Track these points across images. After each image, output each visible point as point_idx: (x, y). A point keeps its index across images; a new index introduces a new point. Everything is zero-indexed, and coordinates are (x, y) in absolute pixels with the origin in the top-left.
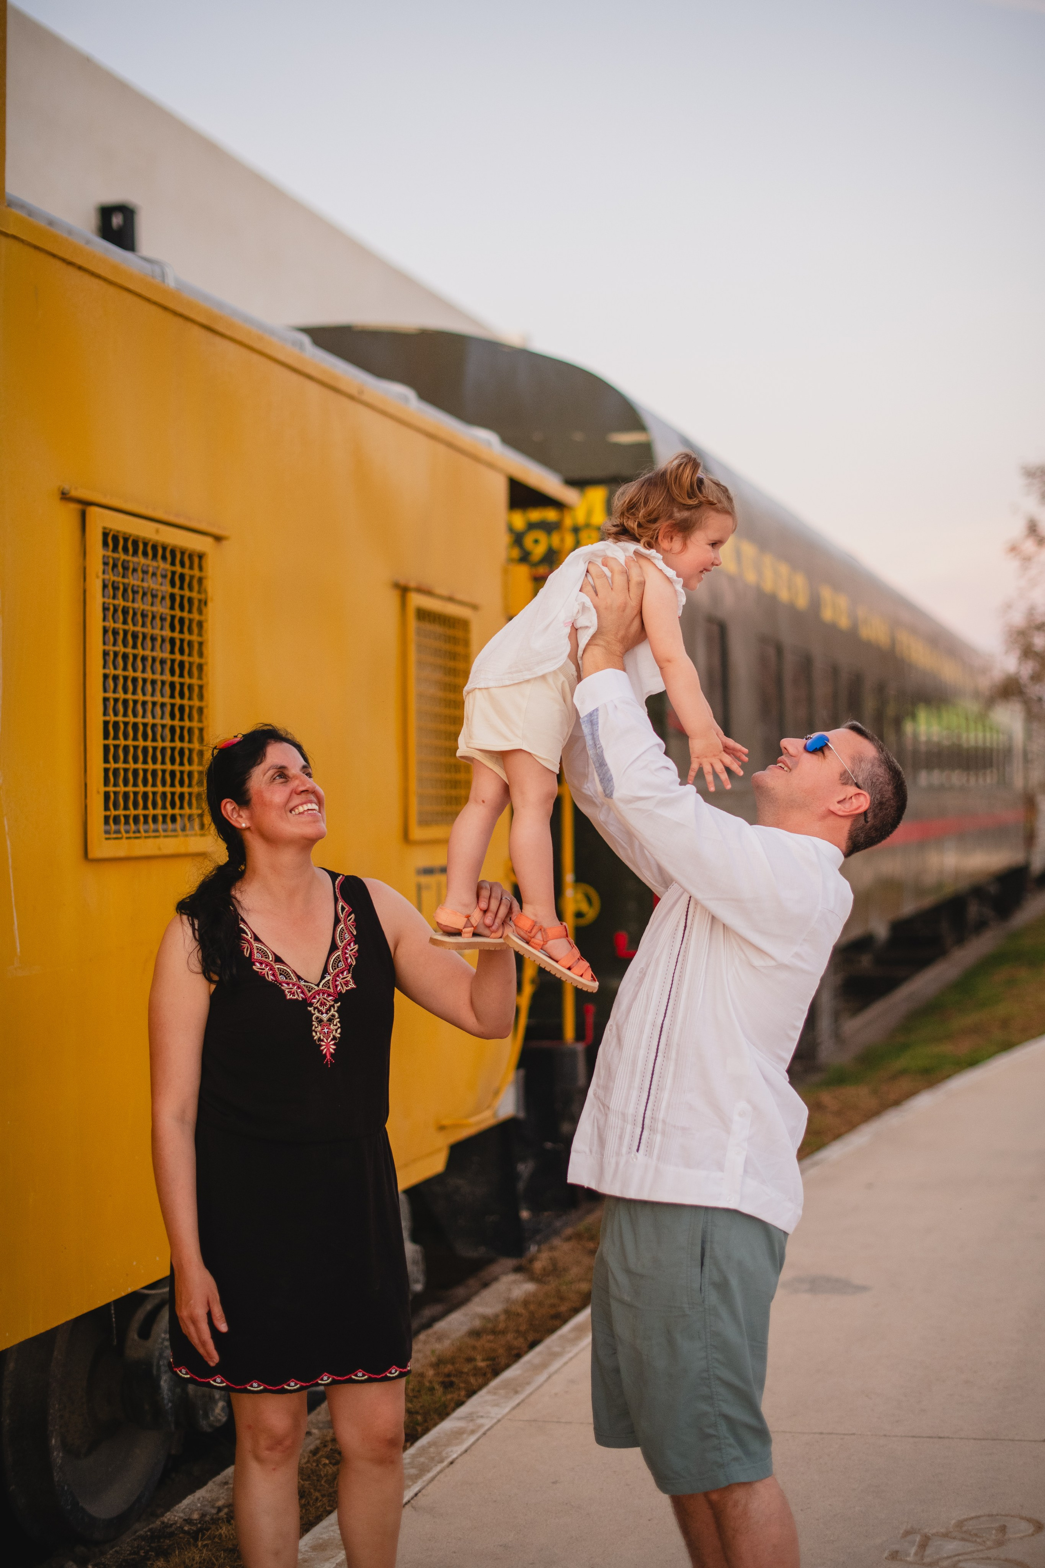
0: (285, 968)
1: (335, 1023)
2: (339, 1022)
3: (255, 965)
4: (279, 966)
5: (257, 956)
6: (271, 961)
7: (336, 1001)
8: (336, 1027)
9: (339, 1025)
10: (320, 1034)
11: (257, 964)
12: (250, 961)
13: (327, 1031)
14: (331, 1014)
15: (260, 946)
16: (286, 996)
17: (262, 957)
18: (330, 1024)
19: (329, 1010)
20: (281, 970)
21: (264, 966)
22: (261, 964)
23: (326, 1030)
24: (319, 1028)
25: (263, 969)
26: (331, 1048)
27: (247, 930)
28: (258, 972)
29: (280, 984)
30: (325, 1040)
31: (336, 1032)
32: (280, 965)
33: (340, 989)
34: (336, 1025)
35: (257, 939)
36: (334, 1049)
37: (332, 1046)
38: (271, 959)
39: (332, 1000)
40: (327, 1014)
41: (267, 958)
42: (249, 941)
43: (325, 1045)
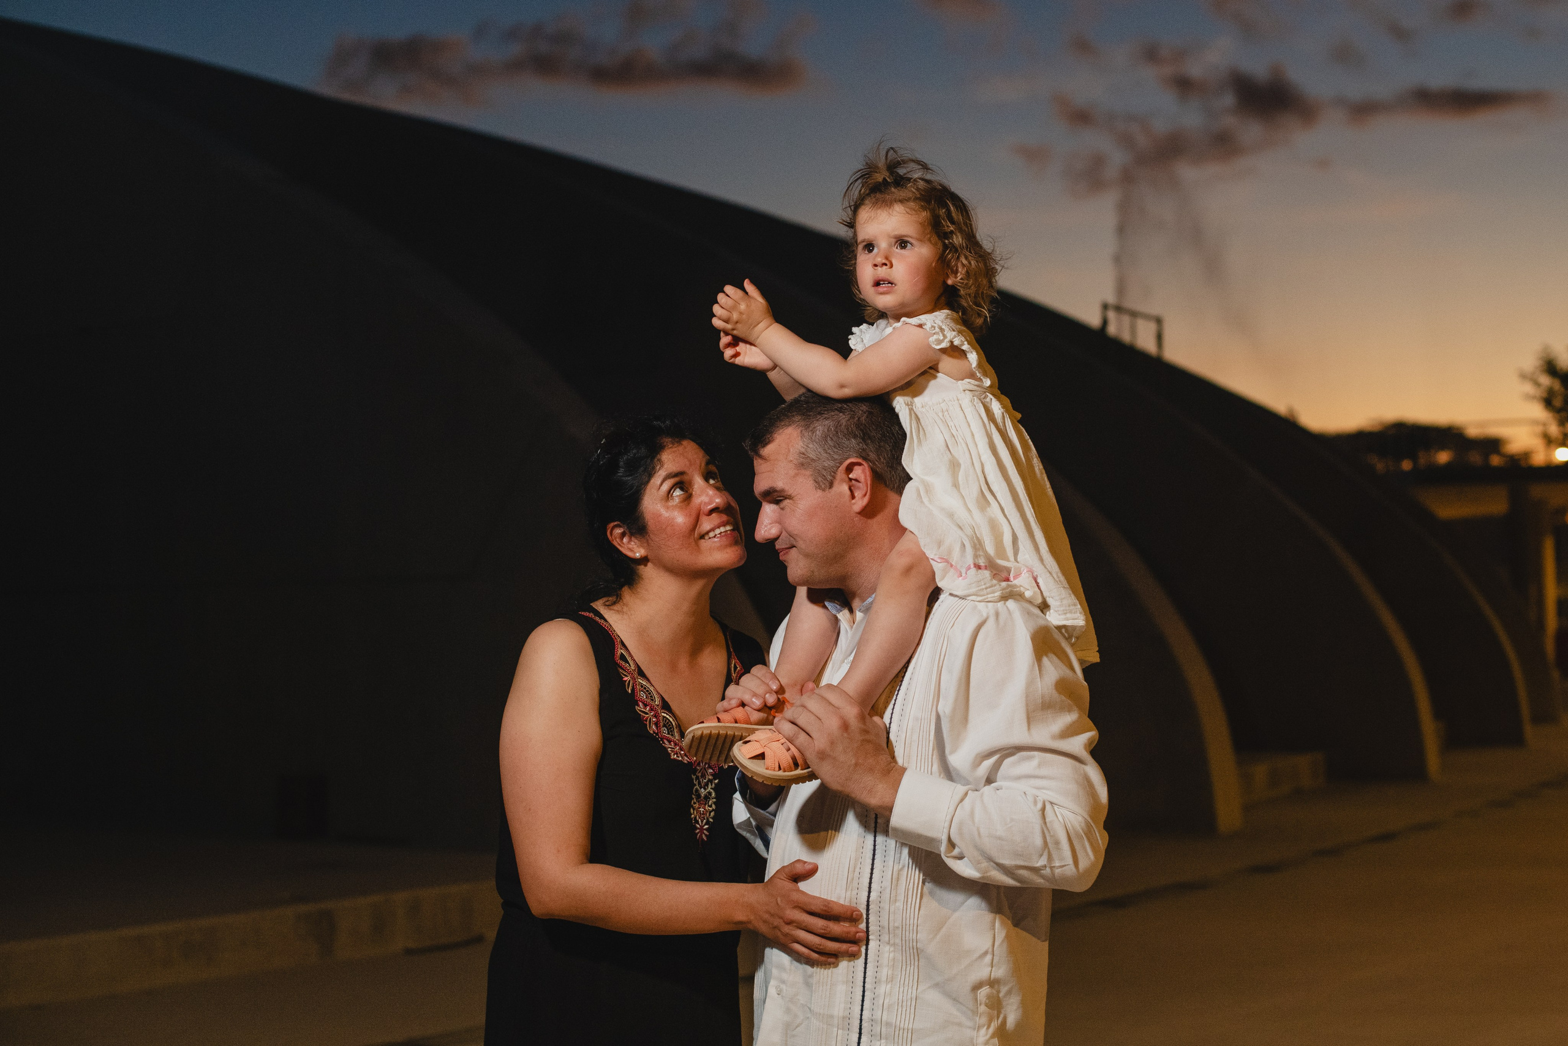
0: (671, 720)
1: (710, 803)
2: (714, 803)
3: (638, 705)
4: (665, 715)
6: (658, 705)
7: (715, 776)
8: (711, 809)
9: (714, 807)
10: (697, 813)
11: (640, 704)
12: (632, 700)
13: (704, 812)
14: (708, 790)
15: (644, 683)
16: (669, 755)
17: (646, 697)
18: (706, 804)
19: (707, 784)
21: (647, 709)
22: (645, 705)
23: (702, 810)
24: (697, 805)
25: (647, 714)
26: (703, 834)
27: (629, 659)
28: (641, 715)
30: (700, 822)
31: (710, 815)
32: (667, 714)
34: (711, 806)
35: (641, 673)
36: (706, 835)
37: (705, 832)
39: (712, 774)
40: (705, 789)
41: (652, 700)
42: (632, 674)
43: (699, 829)
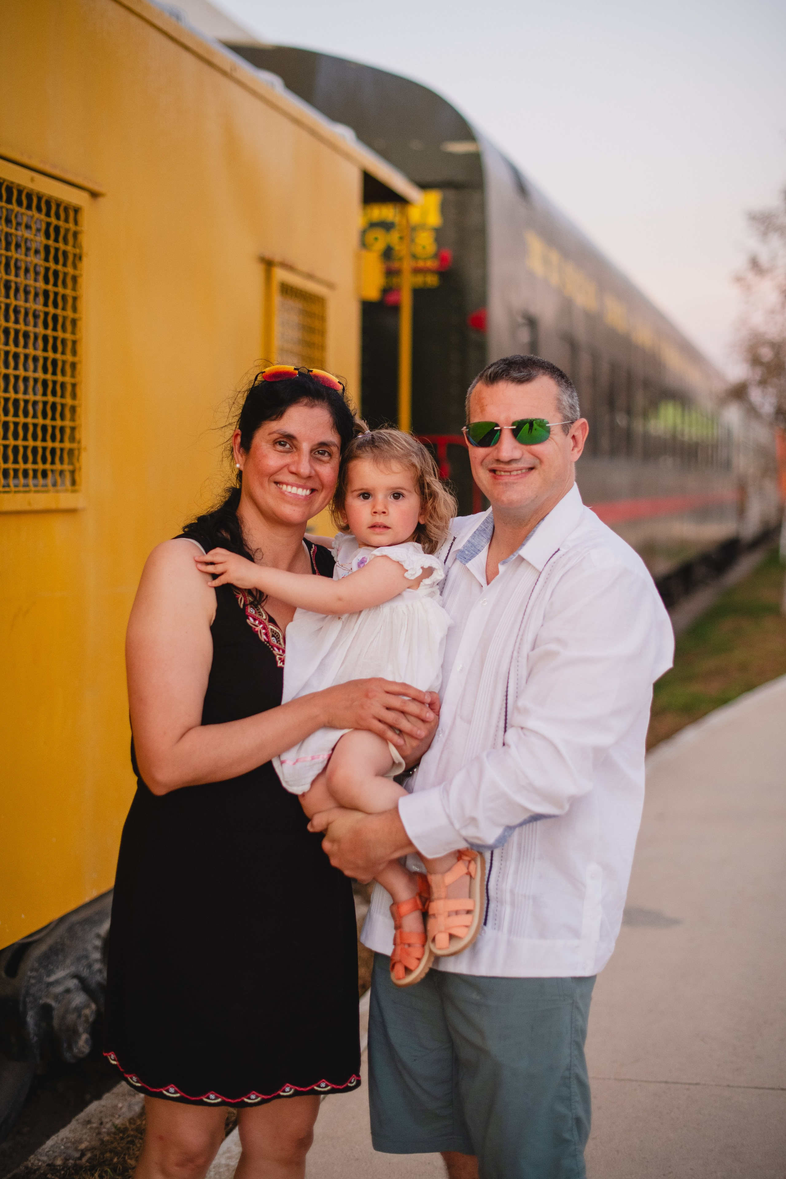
20: (273, 632)
29: (272, 647)
38: (264, 617)
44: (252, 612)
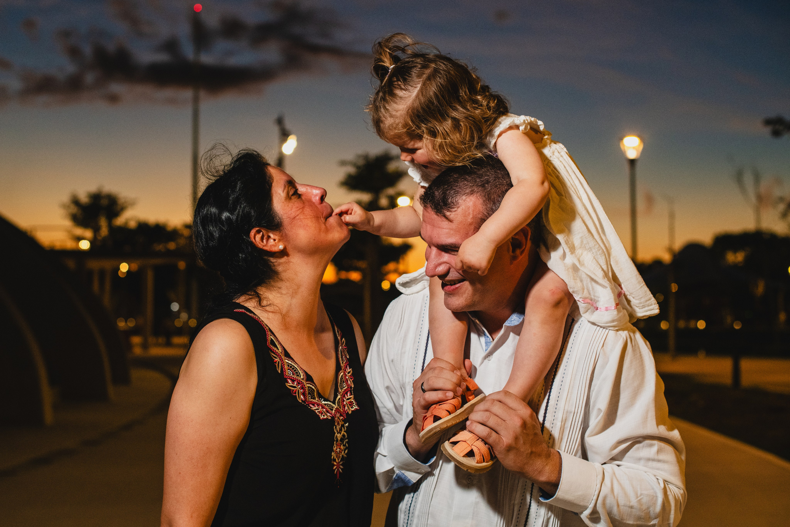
0: (314, 388)
1: (345, 443)
2: (347, 442)
3: (288, 382)
4: (309, 385)
5: (289, 373)
6: (303, 379)
7: (345, 421)
10: (335, 454)
11: (289, 381)
12: (282, 379)
13: (339, 451)
14: (342, 434)
15: (290, 363)
17: (293, 374)
18: (341, 444)
19: (341, 430)
20: (310, 390)
21: (295, 383)
22: (293, 381)
24: (336, 448)
25: (295, 387)
26: (340, 468)
27: (277, 343)
28: (290, 389)
29: (309, 404)
30: (339, 461)
31: (344, 452)
32: (311, 384)
33: (347, 410)
34: (346, 445)
35: (287, 355)
36: (342, 469)
37: (340, 466)
38: (302, 377)
39: (343, 420)
40: (340, 433)
41: (298, 375)
42: (280, 356)
43: (336, 465)
44: (290, 374)
